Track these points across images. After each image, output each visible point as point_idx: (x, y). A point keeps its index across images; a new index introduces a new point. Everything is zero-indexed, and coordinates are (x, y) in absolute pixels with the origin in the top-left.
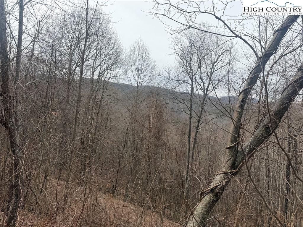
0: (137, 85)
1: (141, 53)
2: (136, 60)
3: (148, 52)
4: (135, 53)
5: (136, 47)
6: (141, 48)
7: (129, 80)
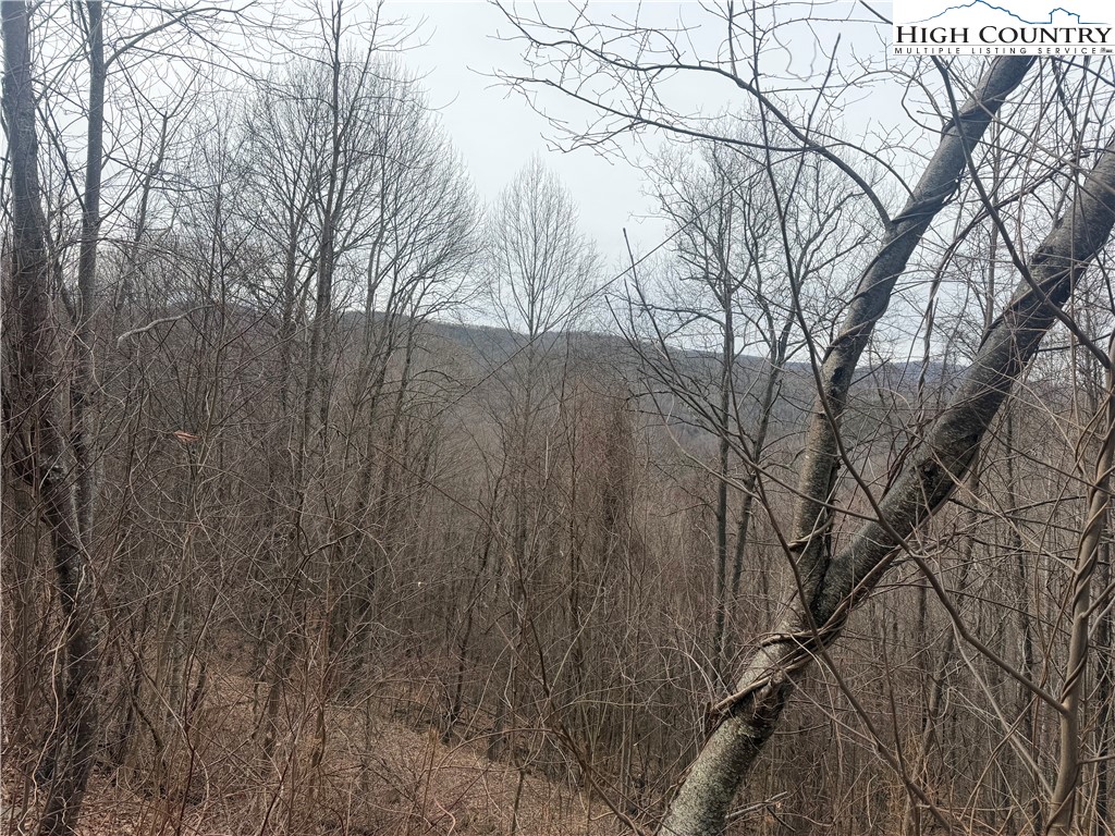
0: (529, 333)
1: (541, 214)
2: (524, 240)
3: (568, 210)
4: (521, 214)
5: (522, 193)
6: (541, 198)
7: (502, 314)
